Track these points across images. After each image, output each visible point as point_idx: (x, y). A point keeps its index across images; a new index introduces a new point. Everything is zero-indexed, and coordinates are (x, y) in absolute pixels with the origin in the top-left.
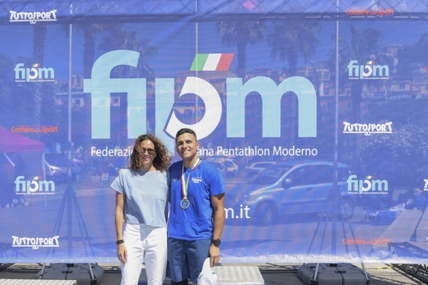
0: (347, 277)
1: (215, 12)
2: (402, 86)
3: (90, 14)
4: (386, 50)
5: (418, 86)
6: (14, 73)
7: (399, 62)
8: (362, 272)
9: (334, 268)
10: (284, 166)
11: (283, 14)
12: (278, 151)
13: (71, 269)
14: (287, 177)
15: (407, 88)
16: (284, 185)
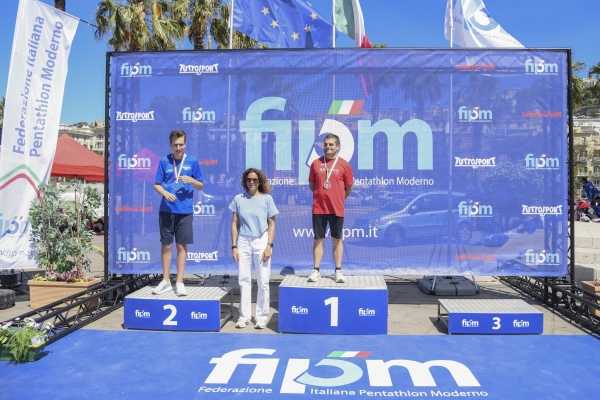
0: (459, 288)
1: (350, 66)
2: (520, 124)
3: (246, 67)
4: (506, 93)
5: (535, 125)
6: (182, 115)
7: (518, 103)
8: (473, 284)
9: (449, 280)
10: (411, 195)
11: (404, 68)
12: (400, 181)
13: (227, 280)
14: (413, 205)
15: (525, 127)
16: (411, 211)
